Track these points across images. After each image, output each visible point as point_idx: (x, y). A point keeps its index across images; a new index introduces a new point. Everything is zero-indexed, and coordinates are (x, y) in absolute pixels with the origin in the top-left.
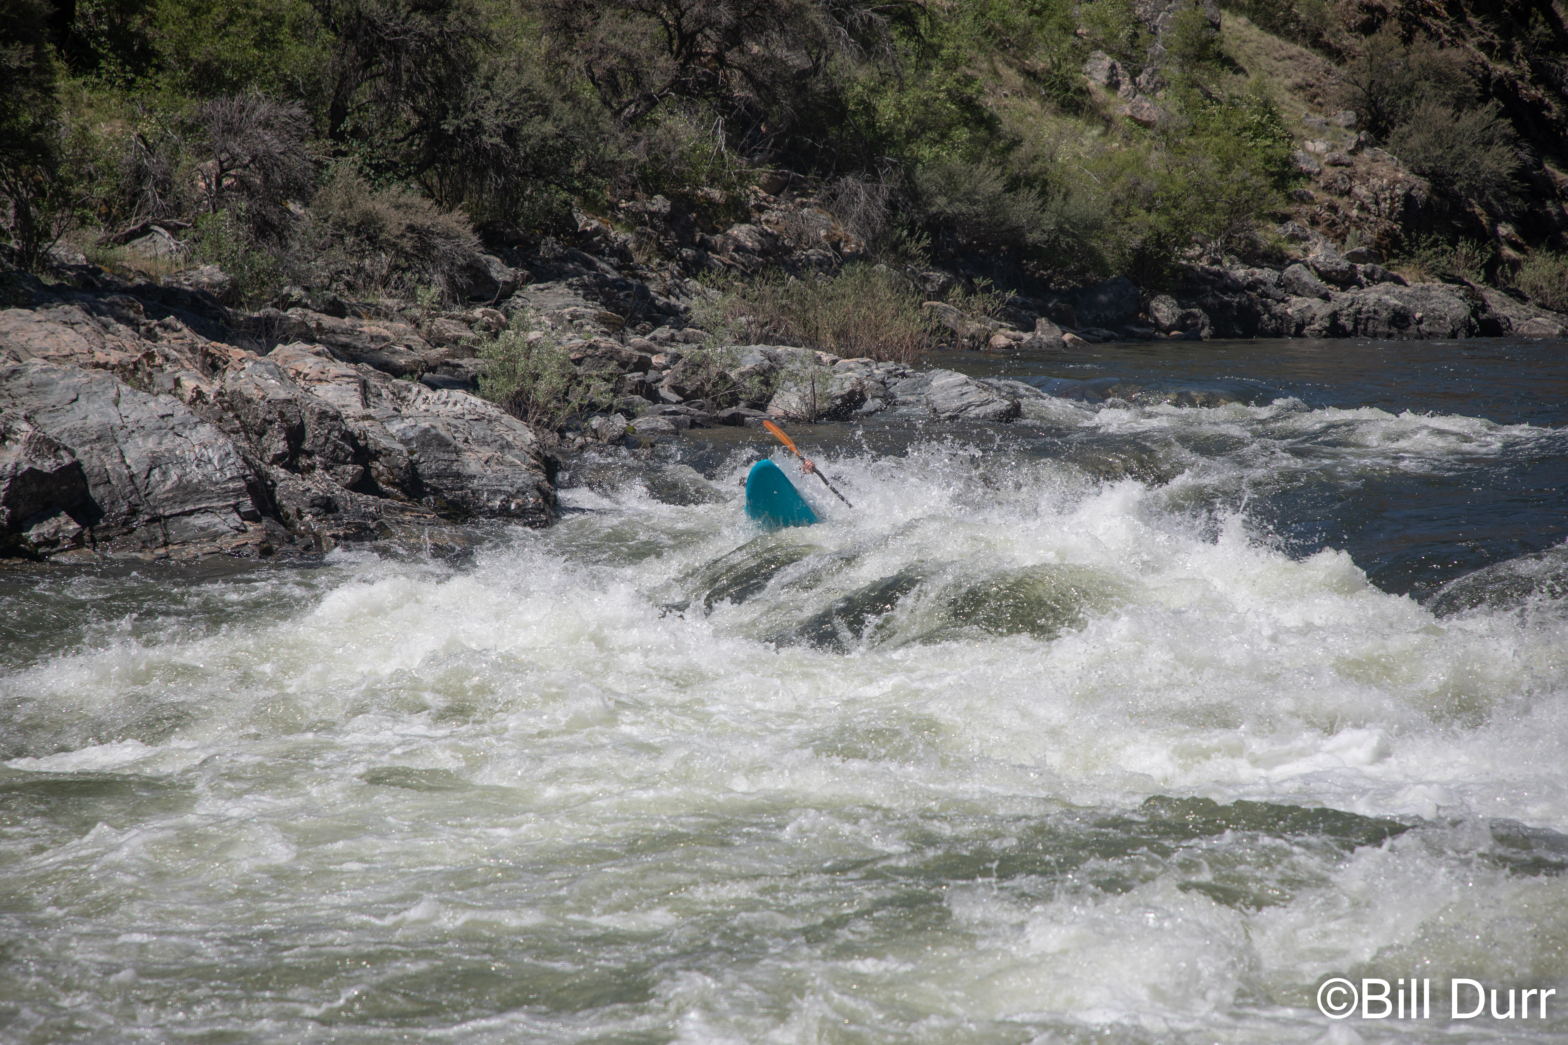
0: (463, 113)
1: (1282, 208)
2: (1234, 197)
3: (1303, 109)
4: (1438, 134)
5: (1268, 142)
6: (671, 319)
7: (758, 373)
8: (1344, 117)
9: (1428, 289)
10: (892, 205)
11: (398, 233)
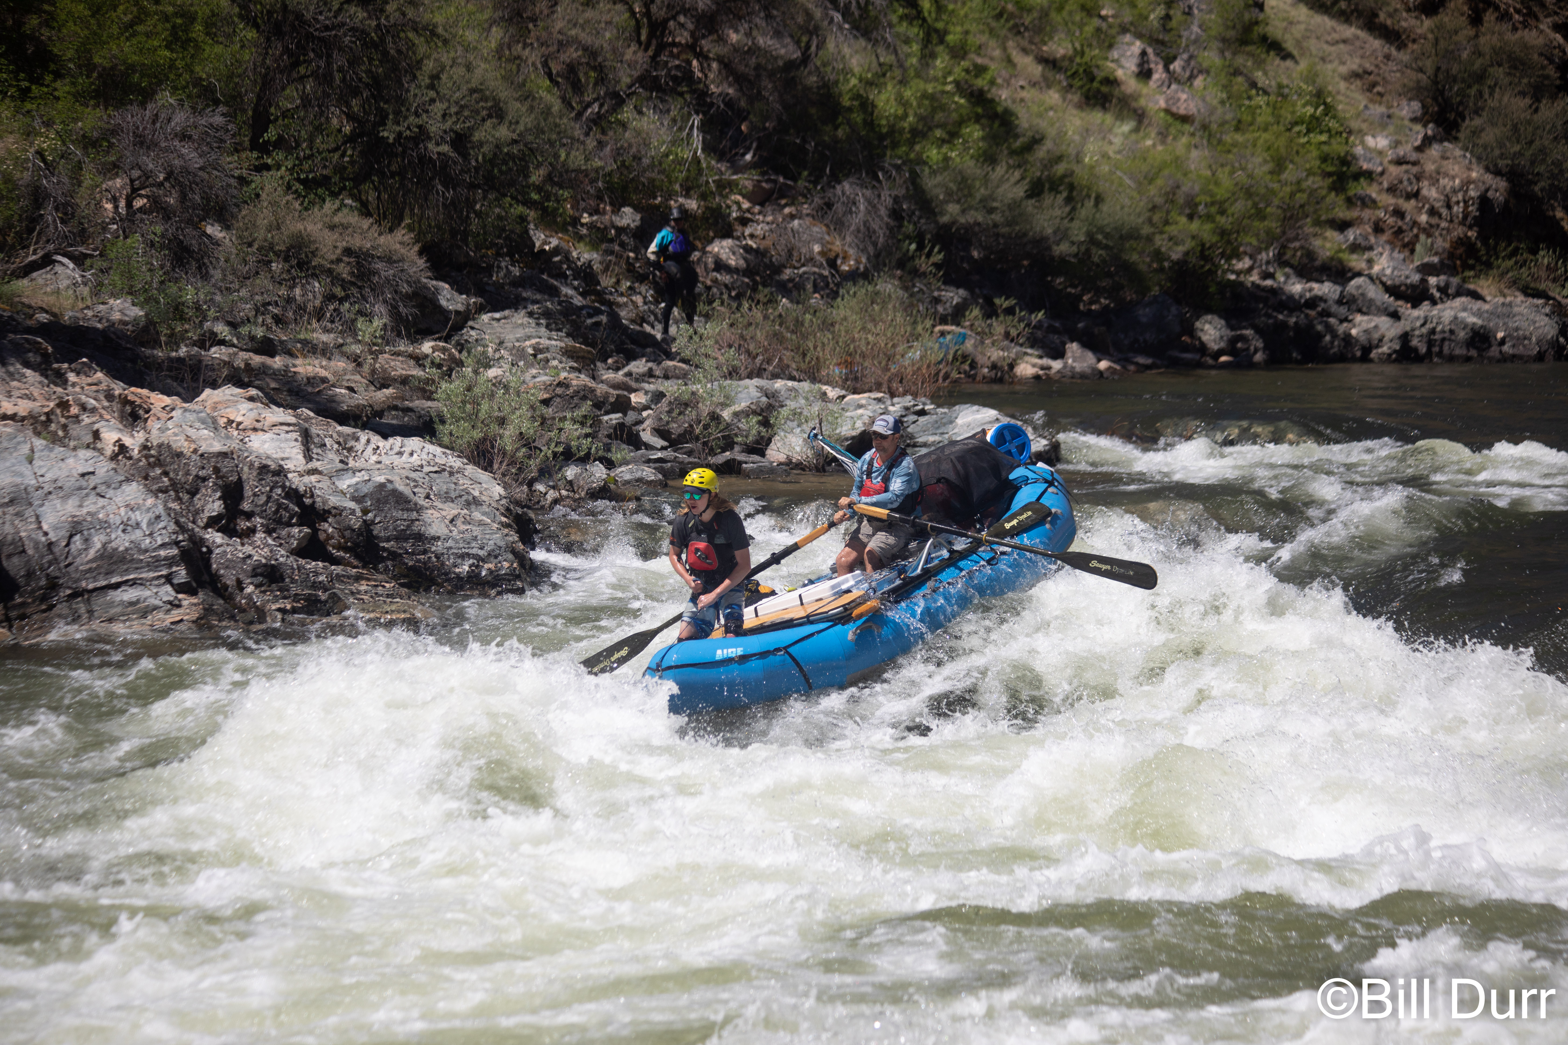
0: (406, 118)
1: (1342, 213)
2: (1287, 201)
3: (1362, 100)
4: (1515, 128)
5: (1324, 138)
6: (649, 350)
7: (754, 413)
8: (1408, 109)
9: (1510, 305)
10: (896, 214)
11: (334, 257)
